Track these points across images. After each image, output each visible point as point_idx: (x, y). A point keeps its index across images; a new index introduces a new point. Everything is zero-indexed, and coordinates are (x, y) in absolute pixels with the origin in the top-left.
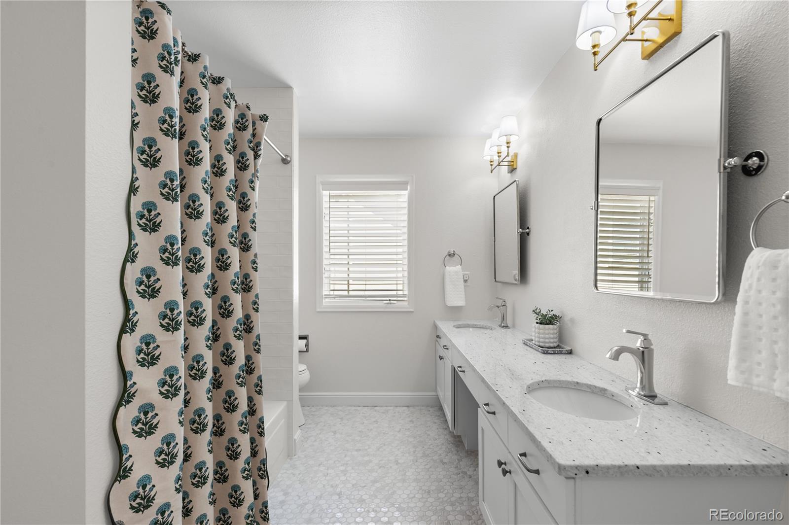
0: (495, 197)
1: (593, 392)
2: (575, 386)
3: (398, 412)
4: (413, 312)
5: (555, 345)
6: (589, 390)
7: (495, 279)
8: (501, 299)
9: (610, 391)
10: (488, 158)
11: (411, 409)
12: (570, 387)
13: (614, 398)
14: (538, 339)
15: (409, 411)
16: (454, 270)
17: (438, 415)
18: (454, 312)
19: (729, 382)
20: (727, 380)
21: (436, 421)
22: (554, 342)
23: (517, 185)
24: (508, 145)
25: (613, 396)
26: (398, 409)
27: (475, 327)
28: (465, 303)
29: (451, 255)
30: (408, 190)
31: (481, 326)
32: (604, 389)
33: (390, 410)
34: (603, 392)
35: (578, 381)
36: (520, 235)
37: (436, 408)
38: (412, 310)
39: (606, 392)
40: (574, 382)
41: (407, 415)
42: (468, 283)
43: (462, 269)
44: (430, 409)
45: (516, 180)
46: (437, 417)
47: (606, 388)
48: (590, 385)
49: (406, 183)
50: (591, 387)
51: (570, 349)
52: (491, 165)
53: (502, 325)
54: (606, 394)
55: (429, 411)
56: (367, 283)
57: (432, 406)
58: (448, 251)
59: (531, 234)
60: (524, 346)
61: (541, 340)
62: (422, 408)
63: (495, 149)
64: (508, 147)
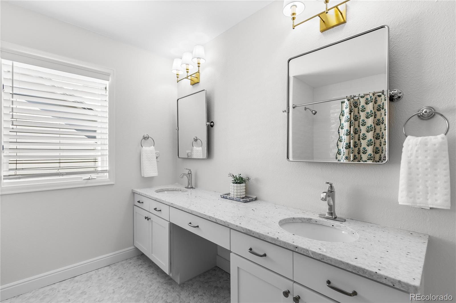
0: (178, 99)
1: (303, 222)
2: (292, 220)
3: (103, 274)
4: (114, 184)
5: (244, 196)
6: (301, 221)
7: (178, 156)
8: (188, 169)
9: (314, 219)
10: (175, 72)
11: (113, 267)
12: (290, 221)
13: (317, 223)
14: (236, 194)
15: (112, 270)
16: (148, 150)
17: (140, 263)
18: (148, 181)
19: (400, 203)
20: (398, 202)
21: (141, 269)
22: (243, 195)
23: (206, 93)
24: (199, 65)
25: (316, 222)
26: (101, 271)
27: (168, 190)
28: (157, 174)
29: (145, 138)
30: (110, 81)
31: (172, 190)
32: (310, 218)
33: (92, 275)
34: (309, 221)
35: (294, 217)
36: (208, 126)
37: (134, 258)
38: (112, 183)
39: (311, 220)
40: (292, 218)
41: (112, 273)
42: (158, 159)
43: (155, 148)
44: (130, 261)
45: (205, 89)
46: (140, 266)
47: (311, 218)
48: (301, 218)
49: (108, 75)
50: (302, 219)
51: (256, 197)
52: (178, 77)
53: (189, 186)
54: (312, 221)
55: (130, 263)
56: (61, 161)
57: (131, 259)
58: (143, 135)
59: (215, 127)
60: (223, 199)
61: (239, 194)
62: (123, 262)
63: (185, 66)
64: (199, 66)
